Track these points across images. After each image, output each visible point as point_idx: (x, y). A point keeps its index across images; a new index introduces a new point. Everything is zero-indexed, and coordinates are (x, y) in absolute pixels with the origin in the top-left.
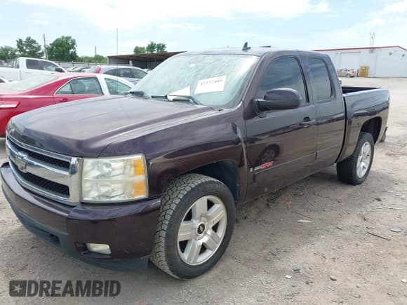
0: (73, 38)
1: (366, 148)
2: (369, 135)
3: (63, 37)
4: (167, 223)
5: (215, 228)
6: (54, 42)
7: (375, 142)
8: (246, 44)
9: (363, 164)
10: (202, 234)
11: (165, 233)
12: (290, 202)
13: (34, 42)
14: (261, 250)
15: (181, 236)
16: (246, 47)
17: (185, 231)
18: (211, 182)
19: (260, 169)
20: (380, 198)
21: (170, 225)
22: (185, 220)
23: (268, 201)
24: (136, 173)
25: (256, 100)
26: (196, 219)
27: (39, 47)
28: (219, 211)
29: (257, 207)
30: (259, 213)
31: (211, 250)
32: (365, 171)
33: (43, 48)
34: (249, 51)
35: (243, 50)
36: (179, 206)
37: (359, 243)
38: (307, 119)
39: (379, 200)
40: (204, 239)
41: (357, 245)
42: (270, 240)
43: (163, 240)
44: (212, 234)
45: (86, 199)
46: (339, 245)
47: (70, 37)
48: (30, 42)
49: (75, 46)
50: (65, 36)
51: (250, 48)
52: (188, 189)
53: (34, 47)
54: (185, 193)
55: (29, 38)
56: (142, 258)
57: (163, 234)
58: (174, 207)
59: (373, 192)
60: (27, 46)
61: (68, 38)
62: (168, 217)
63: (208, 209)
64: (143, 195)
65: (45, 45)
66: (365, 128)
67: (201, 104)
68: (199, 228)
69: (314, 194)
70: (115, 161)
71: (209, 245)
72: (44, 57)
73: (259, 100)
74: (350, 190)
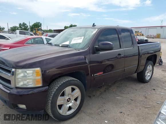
0: (41, 23)
1: (149, 67)
2: (151, 62)
3: (37, 22)
4: (52, 97)
5: (76, 100)
6: (33, 24)
7: (154, 65)
8: (94, 24)
9: (149, 74)
10: (69, 102)
11: (51, 101)
12: (115, 90)
13: (26, 24)
14: (97, 110)
15: (59, 103)
16: (94, 25)
17: (61, 101)
18: (73, 80)
19: (97, 75)
20: (155, 89)
21: (53, 98)
22: (60, 96)
23: (106, 89)
24: (37, 75)
25: (95, 46)
26: (66, 96)
27: (28, 26)
28: (77, 93)
29: (100, 91)
30: (101, 94)
31: (74, 109)
32: (150, 77)
33: (29, 27)
34: (95, 26)
35: (93, 26)
36: (57, 90)
37: (141, 108)
38: (119, 54)
39: (154, 90)
40: (70, 105)
41: (140, 109)
42: (102, 105)
43: (50, 104)
44: (74, 102)
45: (17, 86)
46: (132, 109)
47: (40, 22)
48: (24, 24)
49: (41, 26)
50: (38, 22)
51: (95, 25)
52: (62, 83)
53: (25, 26)
54: (60, 84)
55: (24, 23)
56: (41, 111)
57: (50, 101)
58: (55, 90)
59: (153, 86)
60: (23, 26)
61: (39, 23)
62: (52, 95)
63: (72, 92)
64: (40, 85)
65: (30, 26)
66: (149, 59)
67: (72, 48)
68: (68, 99)
69: (126, 86)
70: (28, 70)
71: (72, 107)
72: (29, 30)
73: (97, 46)
74: (142, 85)
